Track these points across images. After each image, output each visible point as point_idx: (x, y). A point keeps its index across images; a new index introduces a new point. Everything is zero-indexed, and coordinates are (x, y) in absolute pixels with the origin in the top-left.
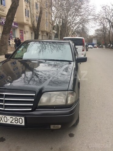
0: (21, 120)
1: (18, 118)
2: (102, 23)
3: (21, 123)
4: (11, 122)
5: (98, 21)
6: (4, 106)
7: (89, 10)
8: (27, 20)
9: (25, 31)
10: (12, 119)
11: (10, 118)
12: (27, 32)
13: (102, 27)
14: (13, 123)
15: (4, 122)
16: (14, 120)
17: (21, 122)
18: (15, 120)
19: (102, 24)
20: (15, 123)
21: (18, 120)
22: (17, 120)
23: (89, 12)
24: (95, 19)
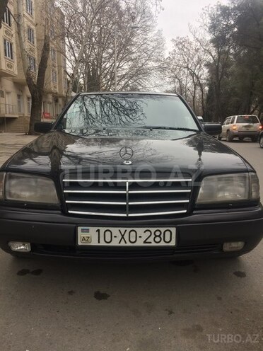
0: (168, 234)
1: (163, 230)
2: (176, 78)
3: (168, 242)
4: (145, 242)
5: (167, 74)
6: (127, 207)
7: (150, 48)
8: (8, 65)
9: (3, 90)
10: (148, 233)
11: (145, 232)
12: (8, 93)
13: (178, 86)
14: (151, 243)
15: (129, 244)
16: (153, 236)
17: (167, 239)
18: (156, 236)
19: (177, 80)
20: (154, 244)
21: (162, 236)
22: (159, 236)
23: (149, 53)
24: (162, 69)
